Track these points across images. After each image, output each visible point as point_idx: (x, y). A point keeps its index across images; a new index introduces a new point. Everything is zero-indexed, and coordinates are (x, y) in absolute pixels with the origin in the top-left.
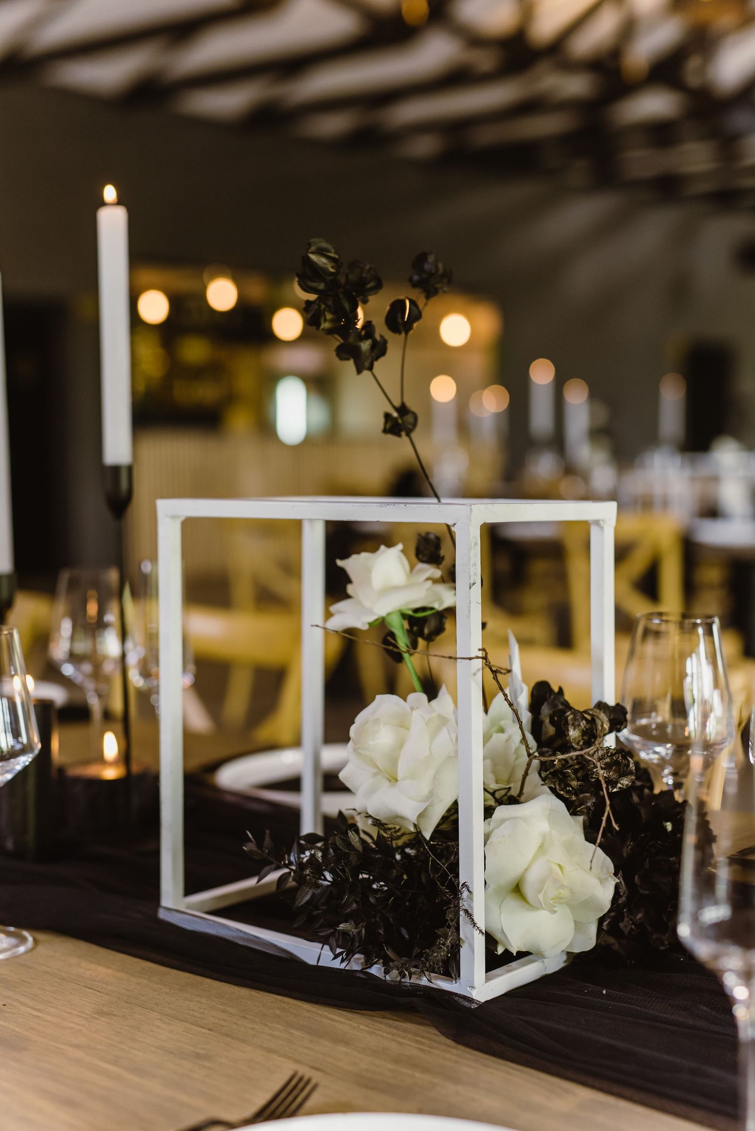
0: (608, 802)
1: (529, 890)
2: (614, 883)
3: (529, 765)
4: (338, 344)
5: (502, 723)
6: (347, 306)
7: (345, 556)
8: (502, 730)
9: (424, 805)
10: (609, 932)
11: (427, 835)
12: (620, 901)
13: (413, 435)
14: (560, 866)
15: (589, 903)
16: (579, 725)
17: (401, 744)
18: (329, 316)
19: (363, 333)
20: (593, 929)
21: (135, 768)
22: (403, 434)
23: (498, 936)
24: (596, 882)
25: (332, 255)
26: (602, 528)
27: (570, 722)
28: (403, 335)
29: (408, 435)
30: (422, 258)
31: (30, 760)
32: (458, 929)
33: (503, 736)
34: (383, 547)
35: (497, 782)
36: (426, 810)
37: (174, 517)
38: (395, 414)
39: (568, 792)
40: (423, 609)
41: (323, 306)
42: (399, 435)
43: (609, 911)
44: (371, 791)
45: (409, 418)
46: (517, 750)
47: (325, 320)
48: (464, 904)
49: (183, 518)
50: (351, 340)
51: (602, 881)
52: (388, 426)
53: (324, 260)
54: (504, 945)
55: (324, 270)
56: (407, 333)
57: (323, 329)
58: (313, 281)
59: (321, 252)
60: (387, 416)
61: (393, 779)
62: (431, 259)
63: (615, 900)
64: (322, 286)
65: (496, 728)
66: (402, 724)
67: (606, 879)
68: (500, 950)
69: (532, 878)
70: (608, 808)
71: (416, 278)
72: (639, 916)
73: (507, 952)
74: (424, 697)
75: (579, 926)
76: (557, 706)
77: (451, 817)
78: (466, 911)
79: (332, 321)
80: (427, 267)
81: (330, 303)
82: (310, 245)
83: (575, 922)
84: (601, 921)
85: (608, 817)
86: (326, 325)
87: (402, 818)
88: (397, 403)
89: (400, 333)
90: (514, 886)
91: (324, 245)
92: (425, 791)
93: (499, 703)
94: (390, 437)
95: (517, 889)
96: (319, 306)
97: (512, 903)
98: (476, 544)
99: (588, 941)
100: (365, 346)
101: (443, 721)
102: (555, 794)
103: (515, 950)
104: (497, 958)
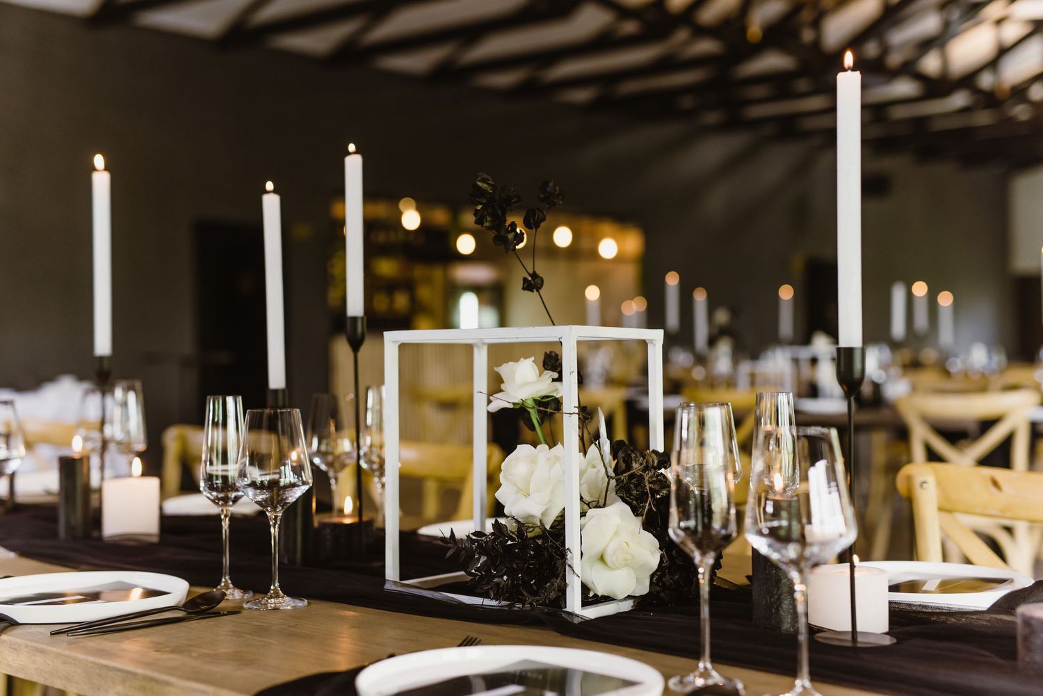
0: (650, 495)
1: (608, 558)
2: (659, 554)
3: (608, 483)
4: (494, 235)
5: (594, 462)
6: (500, 213)
7: (500, 365)
8: (594, 467)
9: (545, 508)
10: (657, 584)
12: (663, 565)
13: (540, 291)
14: (626, 543)
15: (643, 566)
16: (639, 460)
17: (532, 473)
18: (489, 219)
19: (510, 229)
20: (647, 582)
21: (365, 519)
22: (535, 290)
23: (590, 585)
24: (648, 553)
25: (491, 182)
26: (655, 345)
27: (633, 459)
28: (534, 230)
29: (538, 291)
30: (546, 184)
31: (307, 489)
32: (564, 576)
33: (595, 470)
34: (522, 359)
35: (591, 497)
36: (546, 510)
37: (394, 342)
38: (530, 279)
39: (631, 499)
40: (548, 397)
41: (485, 213)
42: (533, 292)
43: (657, 571)
44: (515, 502)
45: (538, 281)
46: (603, 478)
47: (487, 221)
48: (569, 562)
49: (400, 343)
50: (502, 233)
51: (652, 553)
52: (525, 286)
53: (486, 185)
54: (593, 591)
55: (486, 191)
56: (536, 229)
57: (485, 227)
58: (479, 198)
59: (484, 181)
60: (525, 279)
61: (527, 495)
62: (551, 184)
63: (660, 565)
64: (485, 201)
65: (591, 466)
66: (533, 461)
67: (655, 551)
68: (591, 594)
69: (610, 551)
70: (650, 499)
71: (542, 196)
72: (676, 577)
73: (595, 595)
74: (547, 447)
75: (639, 581)
76: (627, 452)
77: (562, 517)
78: (569, 565)
79: (491, 222)
80: (548, 189)
81: (489, 211)
82: (477, 177)
83: (637, 578)
84: (652, 576)
85: (650, 502)
86: (487, 224)
87: (532, 516)
88: (531, 271)
89: (532, 229)
90: (599, 557)
91: (486, 176)
92: (546, 500)
93: (593, 450)
94: (527, 292)
95: (602, 559)
96: (483, 213)
97: (598, 566)
98: (574, 349)
99: (643, 589)
100: (511, 236)
101: (557, 458)
102: (624, 500)
103: (600, 594)
104: (589, 598)
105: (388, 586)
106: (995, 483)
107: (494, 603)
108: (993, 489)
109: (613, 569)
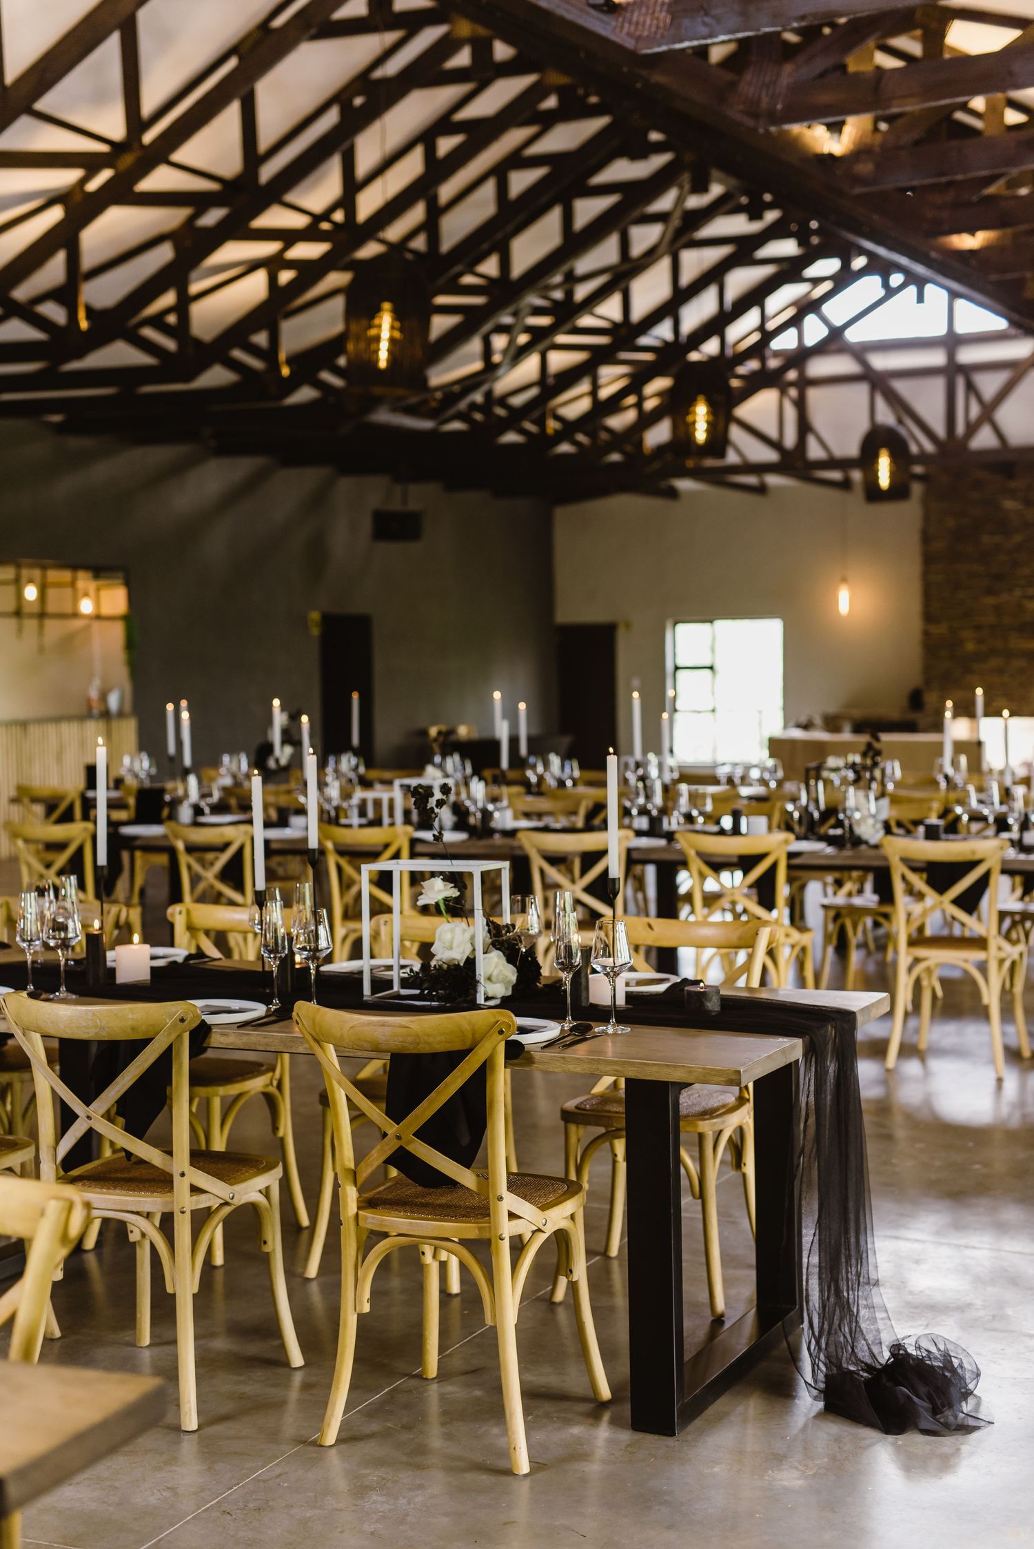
0: (512, 952)
1: (494, 979)
2: (516, 976)
3: (492, 942)
8: (486, 933)
11: (462, 965)
12: (518, 980)
14: (501, 971)
15: (509, 982)
16: (501, 931)
17: (453, 938)
20: (511, 989)
23: (487, 990)
24: (511, 974)
27: (499, 930)
32: (476, 987)
33: (486, 935)
35: (485, 947)
39: (502, 949)
43: (515, 983)
44: (443, 953)
46: (489, 939)
48: (478, 983)
51: (513, 975)
54: (489, 992)
63: (516, 980)
66: (452, 931)
69: (495, 974)
72: (526, 981)
75: (506, 988)
77: (473, 957)
78: (479, 985)
84: (513, 986)
85: (514, 957)
87: (454, 959)
90: (490, 977)
92: (462, 951)
95: (491, 979)
97: (488, 982)
99: (509, 993)
102: (497, 949)
103: (490, 996)
104: (487, 999)
105: (365, 998)
106: (650, 926)
107: (437, 1003)
108: (649, 930)
109: (495, 983)
